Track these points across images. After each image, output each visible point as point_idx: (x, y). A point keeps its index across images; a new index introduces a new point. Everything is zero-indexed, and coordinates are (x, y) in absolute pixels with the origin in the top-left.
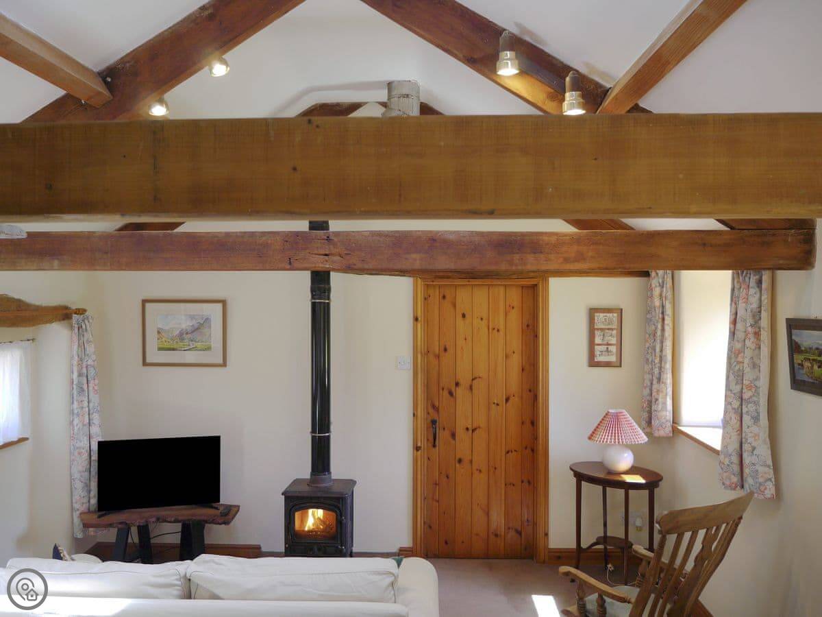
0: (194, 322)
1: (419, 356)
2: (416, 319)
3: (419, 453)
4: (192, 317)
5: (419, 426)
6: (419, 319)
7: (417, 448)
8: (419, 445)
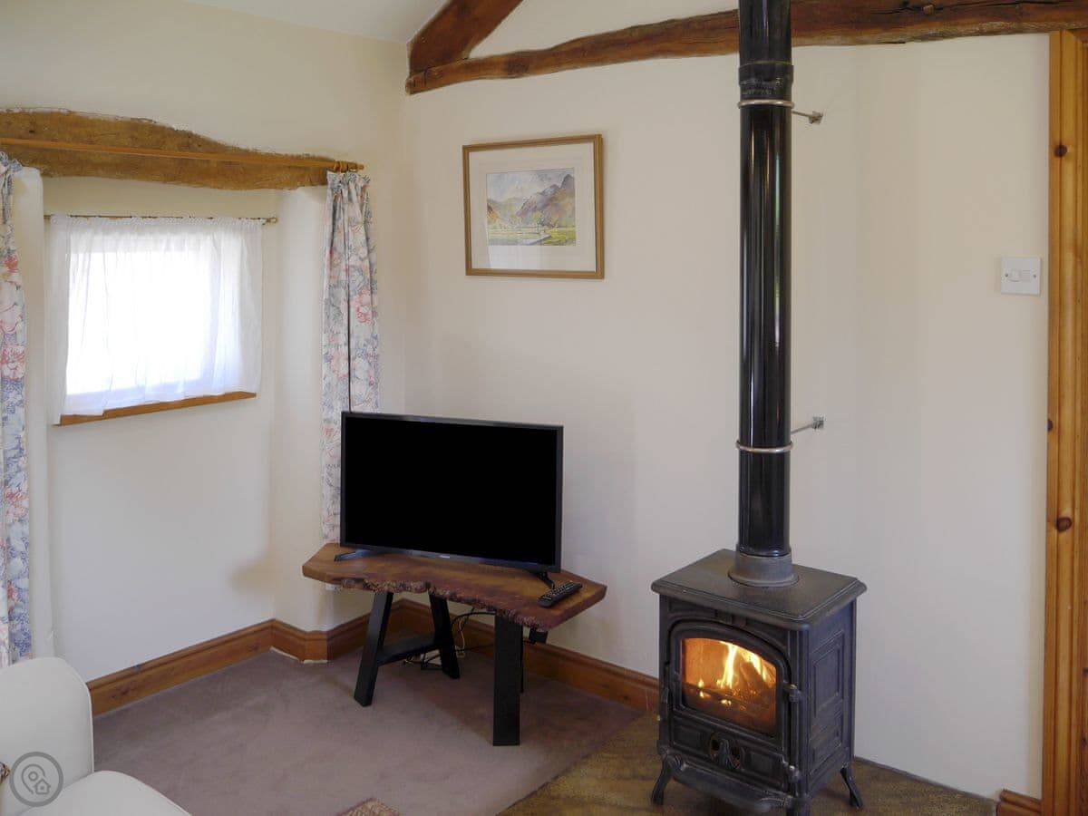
0: (546, 186)
1: (1069, 257)
2: (1059, 151)
3: (1065, 535)
4: (542, 175)
5: (1067, 459)
6: (1070, 149)
7: (1060, 524)
8: (1066, 512)
